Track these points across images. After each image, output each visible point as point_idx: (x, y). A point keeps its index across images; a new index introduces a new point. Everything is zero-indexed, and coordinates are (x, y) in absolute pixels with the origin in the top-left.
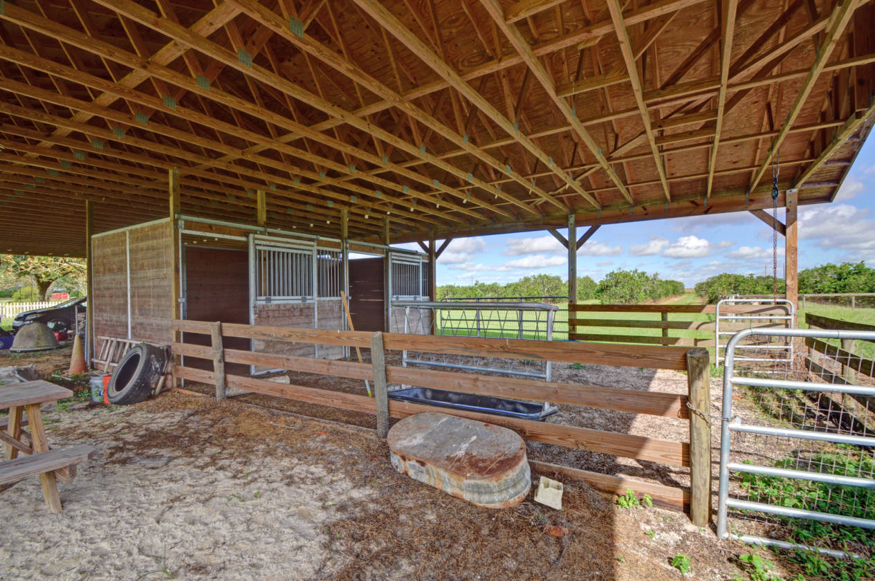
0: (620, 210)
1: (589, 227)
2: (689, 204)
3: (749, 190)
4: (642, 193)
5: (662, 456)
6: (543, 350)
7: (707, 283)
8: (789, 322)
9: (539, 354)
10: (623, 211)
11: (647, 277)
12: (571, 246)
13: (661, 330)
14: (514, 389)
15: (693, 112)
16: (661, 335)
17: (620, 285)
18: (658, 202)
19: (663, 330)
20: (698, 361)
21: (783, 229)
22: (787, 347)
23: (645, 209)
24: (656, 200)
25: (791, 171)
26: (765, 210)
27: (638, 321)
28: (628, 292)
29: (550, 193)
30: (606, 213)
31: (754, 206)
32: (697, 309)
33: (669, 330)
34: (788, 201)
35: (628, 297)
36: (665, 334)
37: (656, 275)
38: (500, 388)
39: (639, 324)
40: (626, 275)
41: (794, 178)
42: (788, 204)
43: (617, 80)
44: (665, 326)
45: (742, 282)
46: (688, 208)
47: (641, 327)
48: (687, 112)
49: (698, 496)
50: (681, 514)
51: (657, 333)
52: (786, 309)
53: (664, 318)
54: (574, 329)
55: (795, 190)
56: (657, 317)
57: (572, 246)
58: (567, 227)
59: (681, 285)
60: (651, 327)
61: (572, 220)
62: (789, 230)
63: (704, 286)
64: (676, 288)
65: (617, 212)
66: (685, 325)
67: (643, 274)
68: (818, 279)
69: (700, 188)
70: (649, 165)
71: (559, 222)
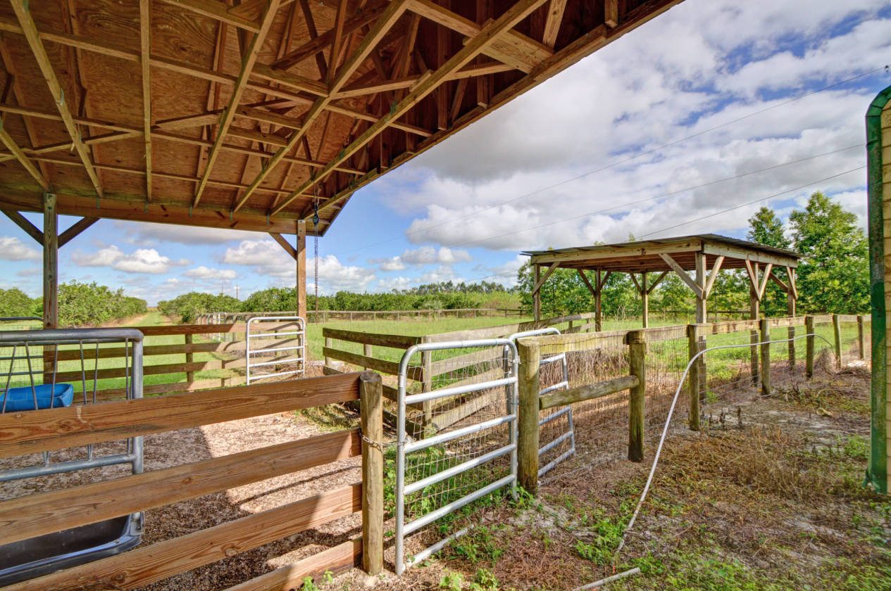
0: (130, 203)
1: (80, 218)
2: (214, 214)
3: (271, 214)
4: (162, 189)
5: (334, 511)
6: (165, 412)
7: (177, 301)
8: (301, 337)
9: (157, 423)
10: (135, 206)
11: (108, 293)
12: (48, 241)
13: (184, 355)
14: (95, 506)
15: (279, 113)
16: (184, 361)
17: (75, 302)
18: (179, 204)
19: (187, 355)
20: (376, 386)
21: (295, 254)
22: (301, 359)
23: (165, 209)
24: (178, 202)
25: (303, 204)
26: (282, 235)
27: (156, 347)
28: (86, 311)
29: (26, 150)
30: (110, 203)
31: (273, 229)
32: (224, 328)
33: (194, 354)
34: (299, 230)
35: (86, 317)
36: (189, 358)
37: (120, 291)
38: (56, 513)
39: (159, 350)
40: (82, 289)
41: (303, 211)
42: (299, 233)
43: (243, 23)
44: (189, 350)
45: (214, 301)
46: (214, 218)
47: (161, 353)
48: (273, 110)
49: (375, 540)
50: (355, 570)
51: (180, 358)
52: (298, 325)
53: (188, 341)
54: (53, 366)
55: (304, 221)
56: (180, 339)
57: (50, 242)
58: (41, 210)
59: (144, 303)
60: (173, 352)
61: (51, 201)
62: (300, 255)
63: (174, 304)
64: (138, 307)
65: (126, 206)
66: (211, 347)
67: (104, 288)
68: (267, 300)
69: (227, 200)
70: (180, 157)
71: (29, 200)
